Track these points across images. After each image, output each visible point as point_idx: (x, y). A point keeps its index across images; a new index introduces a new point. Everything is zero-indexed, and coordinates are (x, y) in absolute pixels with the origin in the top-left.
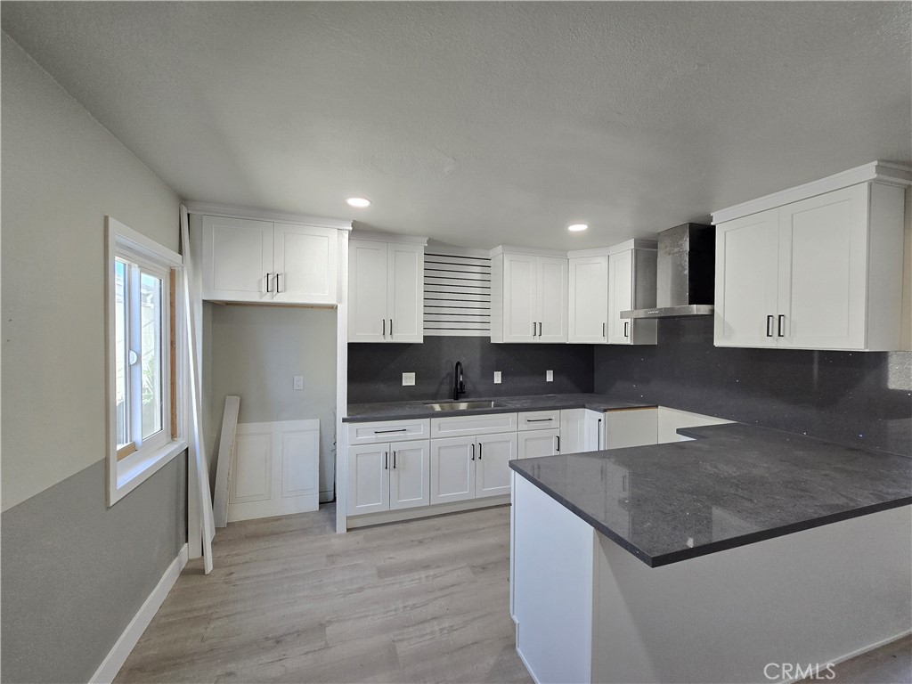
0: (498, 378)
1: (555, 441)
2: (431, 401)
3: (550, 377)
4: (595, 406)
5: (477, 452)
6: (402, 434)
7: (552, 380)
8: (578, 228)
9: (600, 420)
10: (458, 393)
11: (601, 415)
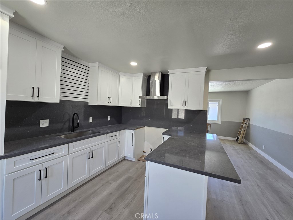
0: (91, 120)
1: (118, 143)
2: (60, 134)
3: (109, 119)
4: (131, 128)
5: (91, 155)
6: (51, 156)
7: (110, 120)
8: (134, 64)
9: (133, 133)
10: (73, 129)
11: (133, 131)
